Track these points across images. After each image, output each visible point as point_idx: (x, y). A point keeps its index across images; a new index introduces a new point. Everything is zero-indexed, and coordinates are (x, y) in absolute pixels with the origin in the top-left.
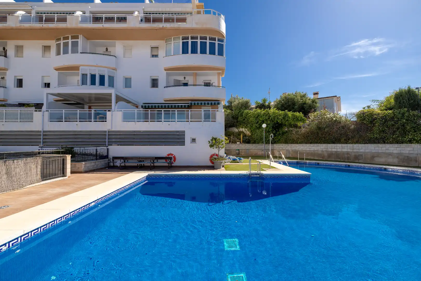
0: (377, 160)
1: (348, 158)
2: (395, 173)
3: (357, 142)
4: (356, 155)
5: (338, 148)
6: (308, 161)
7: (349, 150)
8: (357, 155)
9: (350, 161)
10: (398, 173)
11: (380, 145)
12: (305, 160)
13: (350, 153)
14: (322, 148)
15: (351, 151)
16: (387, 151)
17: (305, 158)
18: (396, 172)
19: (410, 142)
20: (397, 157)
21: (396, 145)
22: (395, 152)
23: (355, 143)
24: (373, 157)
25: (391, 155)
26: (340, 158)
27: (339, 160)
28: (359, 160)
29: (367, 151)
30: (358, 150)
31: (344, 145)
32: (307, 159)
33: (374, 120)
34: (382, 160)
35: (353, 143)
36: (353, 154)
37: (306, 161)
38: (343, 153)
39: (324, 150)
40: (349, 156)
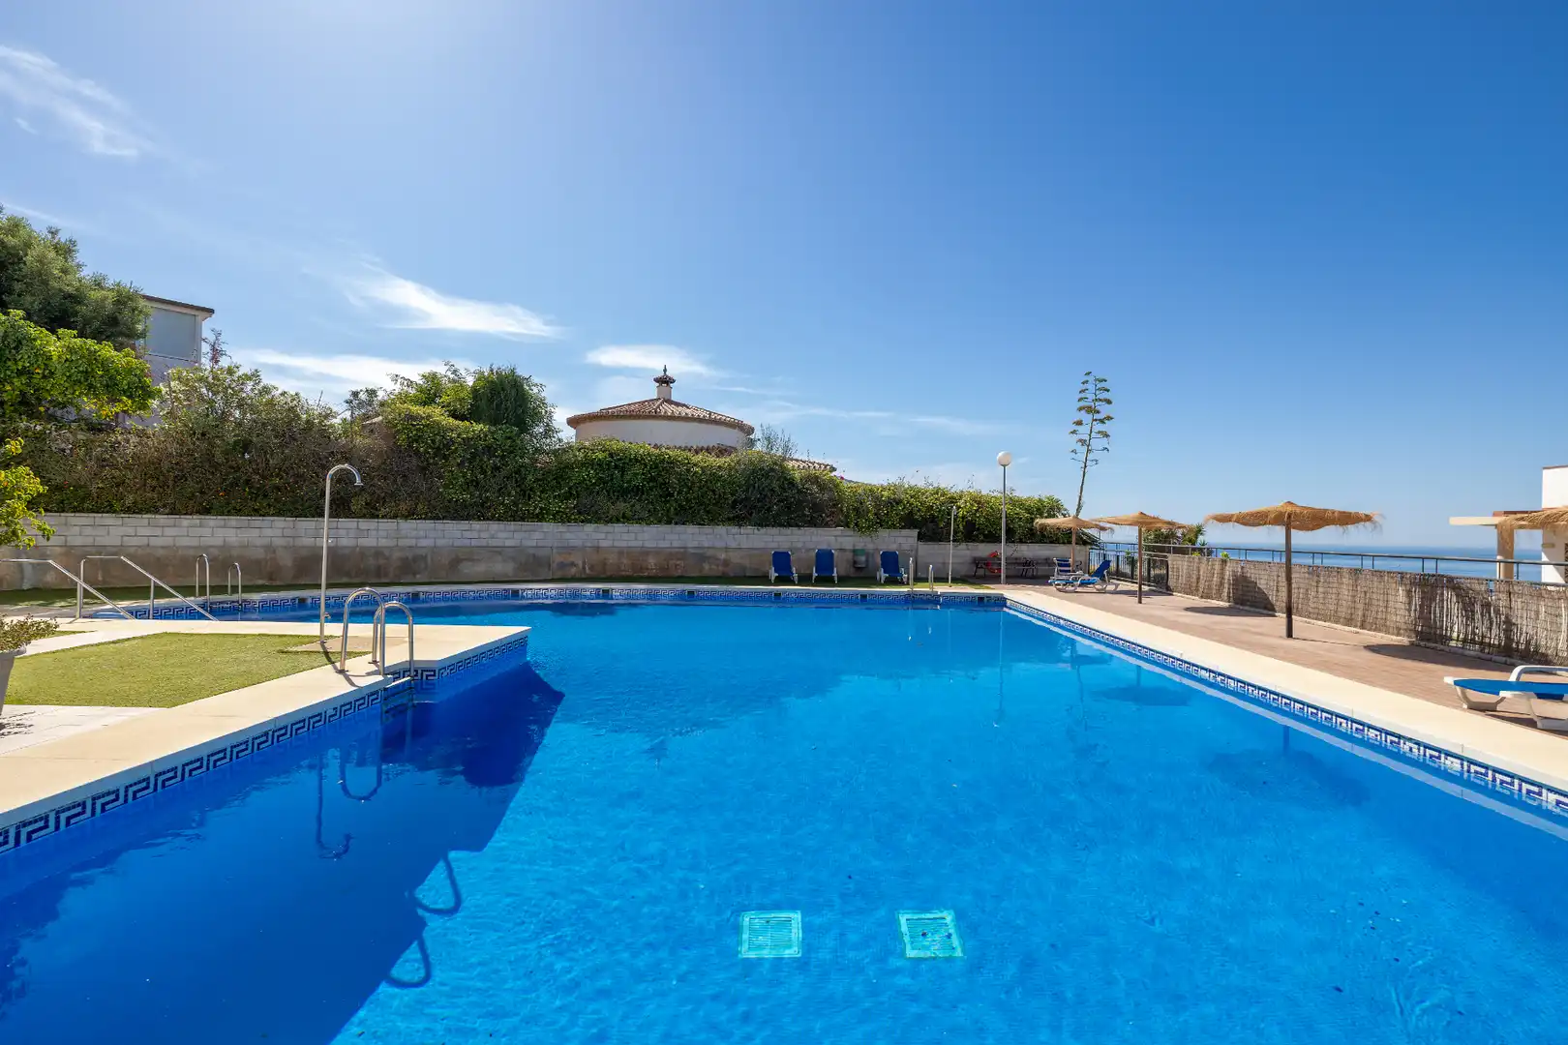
0: (468, 569)
1: (379, 571)
2: (541, 601)
3: (410, 515)
4: (407, 558)
5: (342, 532)
6: (256, 597)
7: (383, 542)
8: (410, 558)
9: (384, 580)
10: (547, 598)
11: (476, 525)
12: (242, 592)
13: (387, 553)
14: (268, 532)
15: (391, 543)
16: (493, 543)
17: (242, 586)
18: (543, 599)
19: (540, 517)
20: (513, 559)
21: (512, 526)
22: (508, 543)
23: (406, 517)
24: (456, 562)
25: (500, 553)
26: (348, 574)
27: (345, 580)
28: (414, 574)
29: (440, 542)
30: (413, 542)
31: (365, 524)
32: (247, 589)
33: (447, 446)
34: (479, 569)
35: (397, 517)
36: (397, 555)
37: (246, 596)
38: (363, 553)
39: (279, 542)
40: (382, 562)
